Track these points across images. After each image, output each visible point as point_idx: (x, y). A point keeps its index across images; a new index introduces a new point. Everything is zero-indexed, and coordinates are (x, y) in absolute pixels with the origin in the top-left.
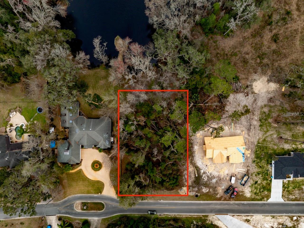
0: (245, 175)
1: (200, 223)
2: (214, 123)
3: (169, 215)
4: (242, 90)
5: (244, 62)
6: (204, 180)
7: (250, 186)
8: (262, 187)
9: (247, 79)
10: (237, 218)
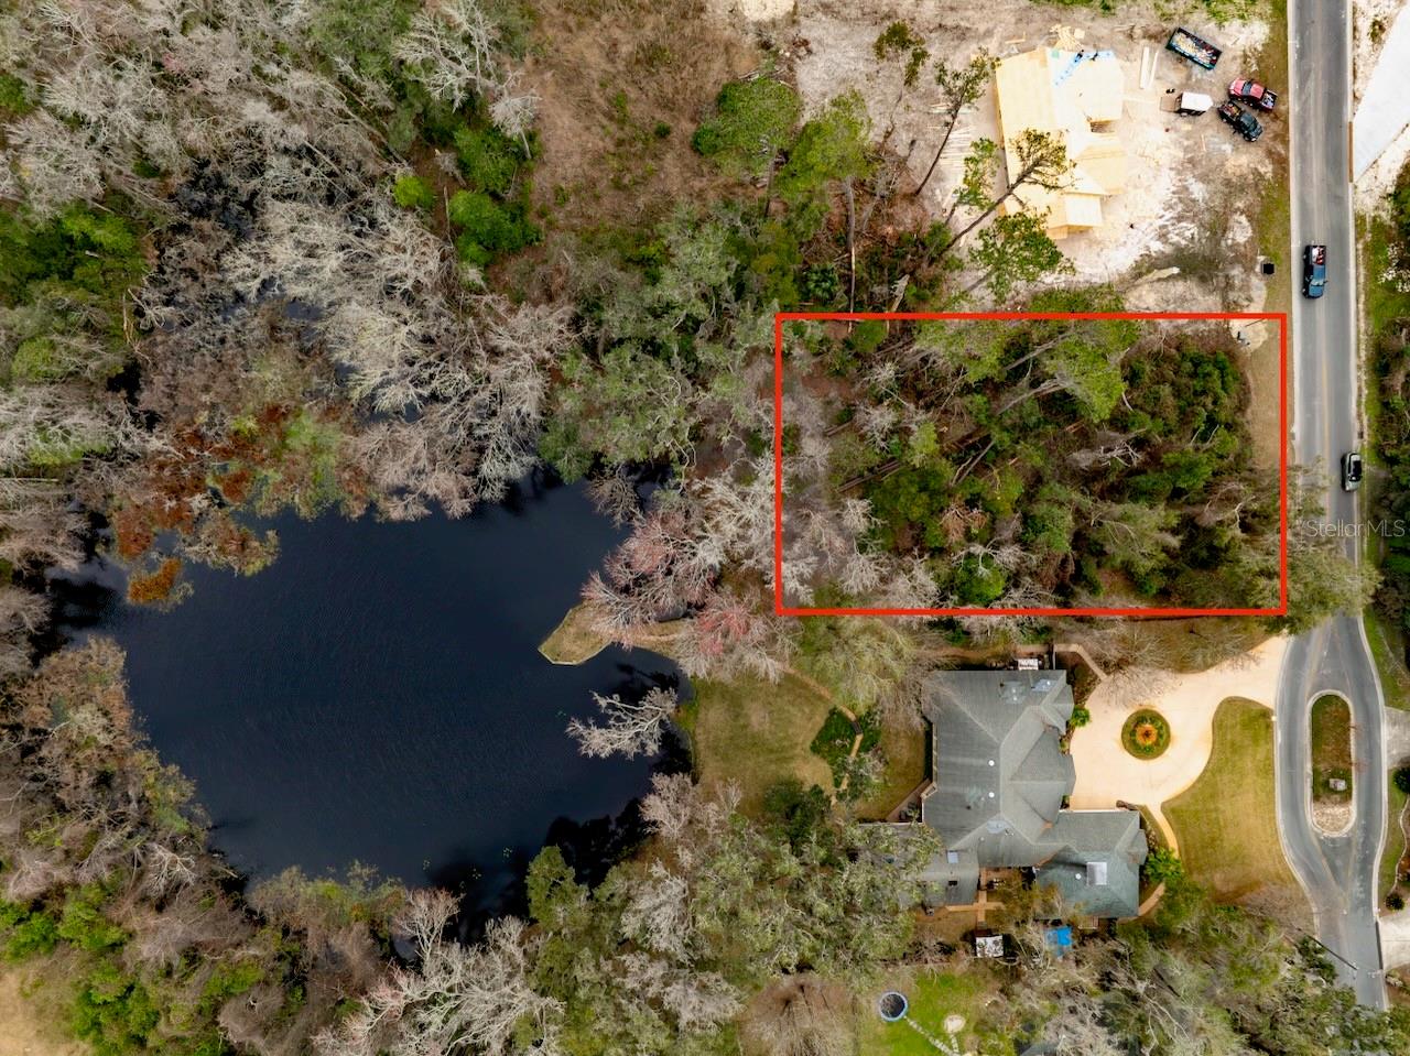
0: (1170, 47)
1: (1392, 252)
2: (934, 194)
3: (1360, 396)
4: (783, 69)
5: (650, 61)
6: (1196, 236)
7: (1220, 25)
9: (728, 47)
10: (1367, 78)
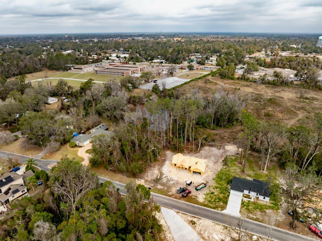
4: (216, 146)
6: (163, 182)
7: (205, 194)
8: (218, 198)
9: (222, 144)
